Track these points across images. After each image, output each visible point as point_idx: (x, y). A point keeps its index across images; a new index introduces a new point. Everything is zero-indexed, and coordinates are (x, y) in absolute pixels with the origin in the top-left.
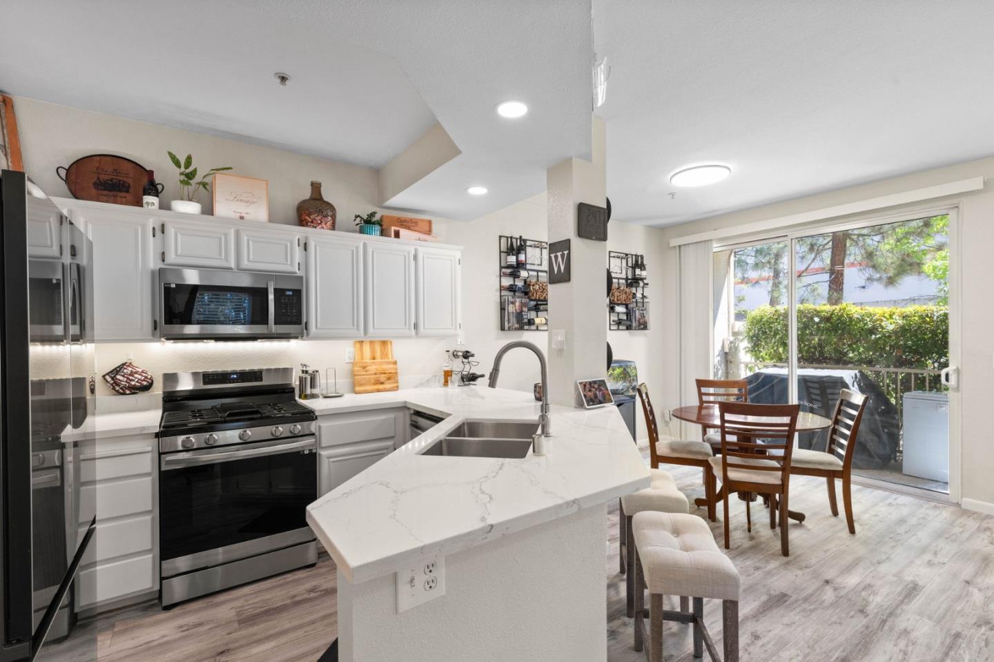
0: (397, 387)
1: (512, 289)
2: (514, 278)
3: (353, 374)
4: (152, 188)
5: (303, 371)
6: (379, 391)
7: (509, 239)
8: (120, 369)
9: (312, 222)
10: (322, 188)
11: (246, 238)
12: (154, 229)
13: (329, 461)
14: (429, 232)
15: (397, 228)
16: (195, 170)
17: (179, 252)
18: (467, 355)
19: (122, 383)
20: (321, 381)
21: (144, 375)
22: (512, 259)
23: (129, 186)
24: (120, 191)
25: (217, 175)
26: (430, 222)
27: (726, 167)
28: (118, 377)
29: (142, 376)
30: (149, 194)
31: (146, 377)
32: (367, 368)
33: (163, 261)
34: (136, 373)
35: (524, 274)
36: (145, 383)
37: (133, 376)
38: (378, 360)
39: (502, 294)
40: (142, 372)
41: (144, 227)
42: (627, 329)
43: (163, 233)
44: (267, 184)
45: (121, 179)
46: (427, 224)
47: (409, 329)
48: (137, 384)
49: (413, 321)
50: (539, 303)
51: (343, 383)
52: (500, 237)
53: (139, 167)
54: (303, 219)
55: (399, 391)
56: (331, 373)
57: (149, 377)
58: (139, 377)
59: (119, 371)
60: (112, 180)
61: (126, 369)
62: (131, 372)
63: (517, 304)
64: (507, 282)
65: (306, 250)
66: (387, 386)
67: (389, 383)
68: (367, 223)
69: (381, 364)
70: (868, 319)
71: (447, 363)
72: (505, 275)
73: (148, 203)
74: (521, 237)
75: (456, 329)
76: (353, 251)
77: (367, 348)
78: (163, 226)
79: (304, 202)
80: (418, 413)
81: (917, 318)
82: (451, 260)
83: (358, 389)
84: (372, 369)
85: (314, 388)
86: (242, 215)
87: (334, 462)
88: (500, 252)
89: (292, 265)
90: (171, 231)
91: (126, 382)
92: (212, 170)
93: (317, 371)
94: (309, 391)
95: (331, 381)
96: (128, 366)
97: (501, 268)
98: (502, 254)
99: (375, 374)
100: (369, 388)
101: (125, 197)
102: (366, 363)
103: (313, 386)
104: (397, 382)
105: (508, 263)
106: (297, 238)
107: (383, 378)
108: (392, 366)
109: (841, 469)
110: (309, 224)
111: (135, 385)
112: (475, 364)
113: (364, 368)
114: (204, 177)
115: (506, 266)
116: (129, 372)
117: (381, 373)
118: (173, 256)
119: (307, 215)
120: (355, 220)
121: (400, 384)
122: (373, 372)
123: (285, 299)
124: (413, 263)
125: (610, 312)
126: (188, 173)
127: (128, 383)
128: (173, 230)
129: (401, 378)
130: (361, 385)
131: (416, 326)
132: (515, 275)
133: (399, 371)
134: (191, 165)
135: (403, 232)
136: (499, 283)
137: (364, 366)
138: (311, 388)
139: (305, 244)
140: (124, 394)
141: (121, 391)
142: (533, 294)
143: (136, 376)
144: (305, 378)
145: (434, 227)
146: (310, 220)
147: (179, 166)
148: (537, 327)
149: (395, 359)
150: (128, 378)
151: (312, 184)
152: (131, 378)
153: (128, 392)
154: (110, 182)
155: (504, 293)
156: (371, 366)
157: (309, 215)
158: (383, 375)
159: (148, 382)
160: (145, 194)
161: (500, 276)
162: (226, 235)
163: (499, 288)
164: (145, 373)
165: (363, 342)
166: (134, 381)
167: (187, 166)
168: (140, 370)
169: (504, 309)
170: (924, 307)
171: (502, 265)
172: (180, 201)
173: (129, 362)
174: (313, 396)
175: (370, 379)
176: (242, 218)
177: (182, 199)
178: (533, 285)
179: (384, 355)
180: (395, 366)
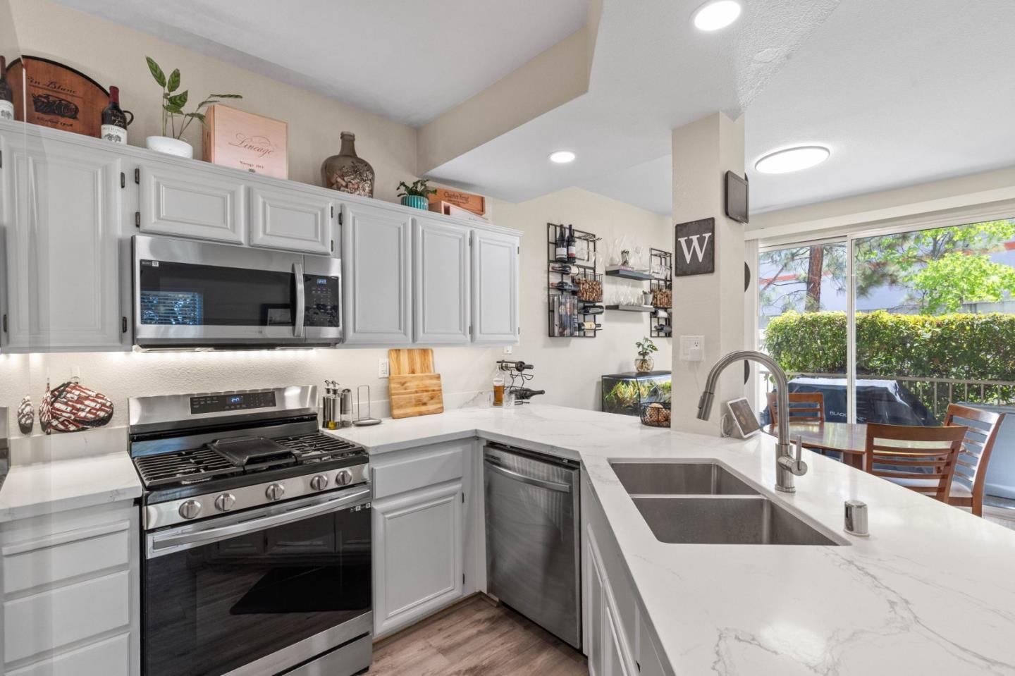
0: (442, 408)
1: (561, 287)
2: (563, 274)
3: (388, 393)
4: (117, 115)
5: (328, 391)
6: (421, 414)
7: (558, 229)
8: (61, 393)
9: (346, 187)
10: (355, 143)
11: (260, 200)
12: (123, 175)
13: (385, 519)
14: (481, 211)
15: (448, 204)
16: (186, 93)
17: (163, 214)
18: (521, 367)
19: (64, 414)
20: (353, 402)
21: (100, 401)
22: (562, 252)
23: (77, 108)
24: (63, 116)
25: (216, 105)
26: (482, 200)
27: (826, 150)
28: (57, 405)
29: (98, 402)
30: (113, 123)
31: (103, 405)
32: (406, 385)
33: (138, 226)
34: (87, 398)
35: (574, 270)
36: (102, 414)
37: (82, 403)
38: (418, 374)
39: (550, 293)
40: (97, 396)
41: (106, 170)
42: (666, 336)
43: (137, 182)
44: (287, 127)
45: (63, 97)
46: (479, 202)
47: (465, 334)
48: (90, 416)
49: (468, 325)
50: (586, 304)
51: (378, 404)
52: (549, 225)
53: (91, 84)
54: (333, 181)
55: (445, 414)
56: (364, 391)
57: (108, 404)
58: (93, 404)
59: (59, 396)
60: (47, 97)
61: (70, 392)
62: (79, 396)
63: (568, 305)
64: (555, 279)
65: (341, 224)
66: (431, 407)
67: (432, 404)
68: (412, 194)
69: (422, 379)
70: (904, 328)
71: (498, 376)
72: (555, 271)
73: (110, 137)
74: (570, 226)
75: (514, 335)
76: (399, 229)
77: (404, 358)
78: (137, 171)
79: (334, 158)
80: (492, 445)
81: (954, 327)
82: (510, 248)
83: (396, 412)
84: (413, 385)
85: (345, 413)
86: (252, 168)
87: (390, 518)
88: (549, 243)
89: (323, 242)
90: (149, 179)
91: (71, 412)
92: (212, 96)
93: (349, 391)
94: (339, 417)
95: (364, 402)
96: (74, 388)
97: (549, 261)
98: (550, 245)
99: (417, 392)
100: (409, 410)
101: (71, 125)
102: (405, 377)
103: (343, 411)
104: (441, 402)
105: (557, 257)
106: (330, 205)
107: (425, 397)
108: (435, 381)
109: (971, 496)
110: (342, 189)
111: (85, 417)
112: (529, 377)
113: (403, 384)
114: (200, 106)
115: (554, 259)
116: (76, 398)
117: (423, 391)
118: (154, 219)
119: (340, 177)
120: (398, 189)
121: (445, 404)
122: (414, 390)
123: (317, 290)
124: (468, 248)
125: (651, 318)
126: (176, 97)
127: (74, 414)
128: (153, 180)
129: (446, 397)
130: (400, 407)
131: (472, 330)
132: (564, 272)
133: (443, 388)
134: (178, 86)
135: (453, 209)
136: (546, 280)
137: (403, 381)
138: (341, 413)
139: (340, 215)
140: (67, 431)
141: (61, 427)
142: (583, 294)
143: (87, 402)
144: (334, 400)
145: (488, 207)
146: (344, 184)
147: (163, 84)
148: (584, 333)
149: (438, 371)
150: (74, 407)
151: (343, 136)
152: (79, 406)
153: (72, 428)
154: (46, 101)
155: (552, 292)
156: (410, 381)
157: (342, 176)
158: (425, 394)
159: (106, 412)
160: (104, 122)
161: (549, 271)
162: (233, 194)
163: (546, 286)
164: (103, 398)
165: (399, 350)
166: (83, 410)
167: (172, 88)
168: (94, 394)
169: (553, 311)
170: (964, 315)
171: (551, 259)
172: (162, 137)
173: (73, 381)
174: (344, 425)
175: (410, 398)
176: (252, 171)
177: (164, 135)
178: (583, 284)
179: (425, 367)
180: (438, 382)
